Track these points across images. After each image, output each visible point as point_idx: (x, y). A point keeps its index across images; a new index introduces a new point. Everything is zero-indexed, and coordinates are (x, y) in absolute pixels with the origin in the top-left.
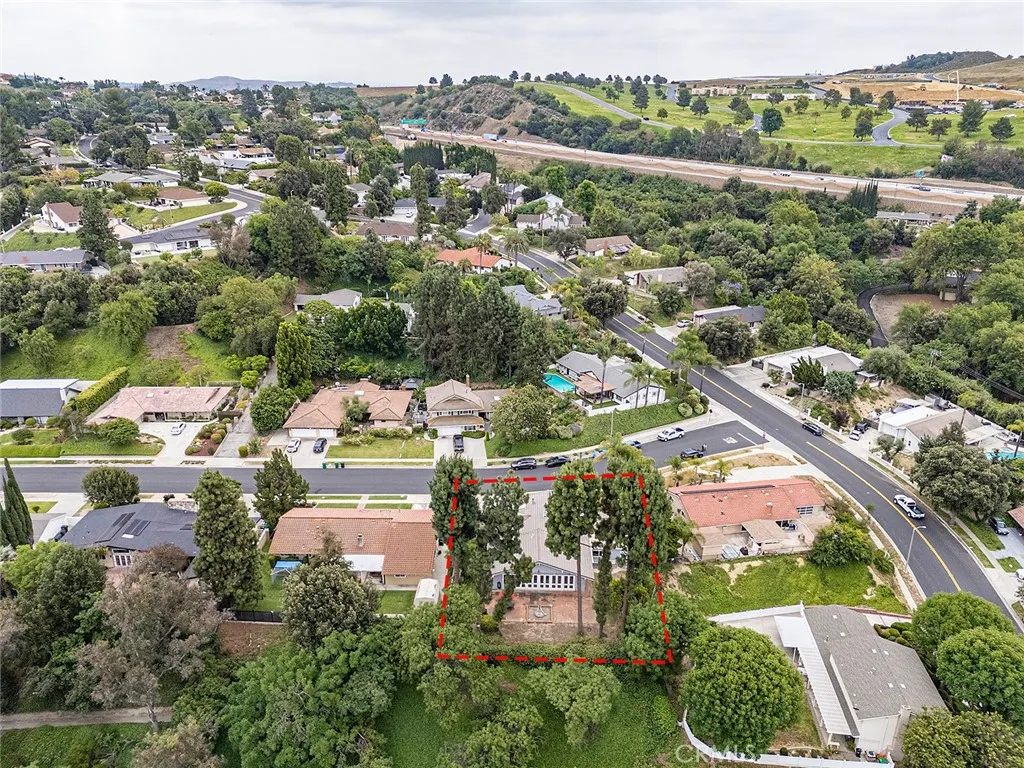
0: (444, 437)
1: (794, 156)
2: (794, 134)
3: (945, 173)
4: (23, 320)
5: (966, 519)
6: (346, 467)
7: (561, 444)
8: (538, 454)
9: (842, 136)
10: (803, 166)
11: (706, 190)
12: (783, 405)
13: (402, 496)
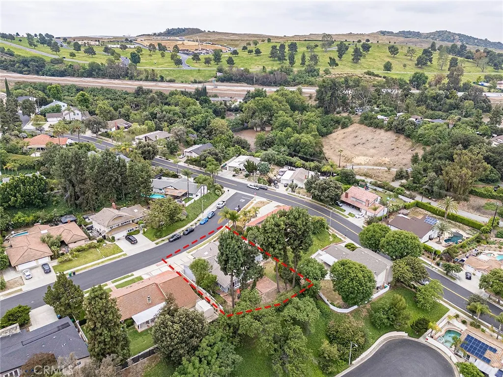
0: (118, 239)
1: (157, 75)
2: (145, 64)
3: (221, 80)
5: (330, 205)
6: (76, 273)
7: (182, 223)
8: (175, 231)
9: (169, 66)
10: (162, 79)
11: (127, 93)
12: (245, 181)
13: (130, 274)
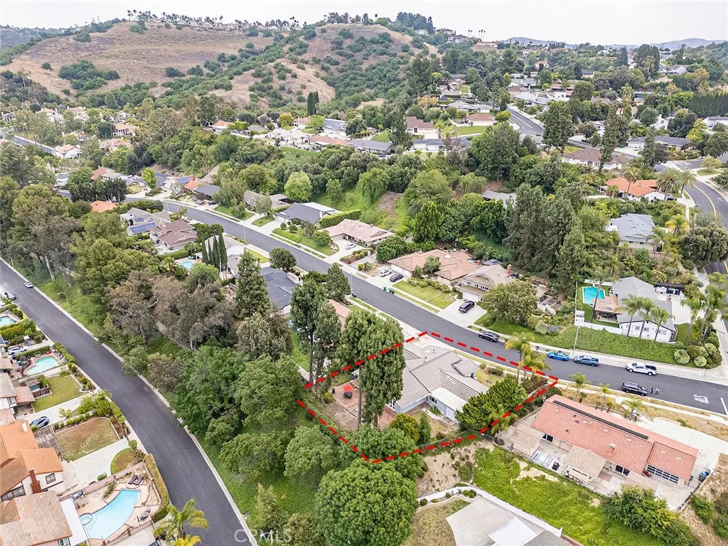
4: (337, 174)
6: (395, 294)
